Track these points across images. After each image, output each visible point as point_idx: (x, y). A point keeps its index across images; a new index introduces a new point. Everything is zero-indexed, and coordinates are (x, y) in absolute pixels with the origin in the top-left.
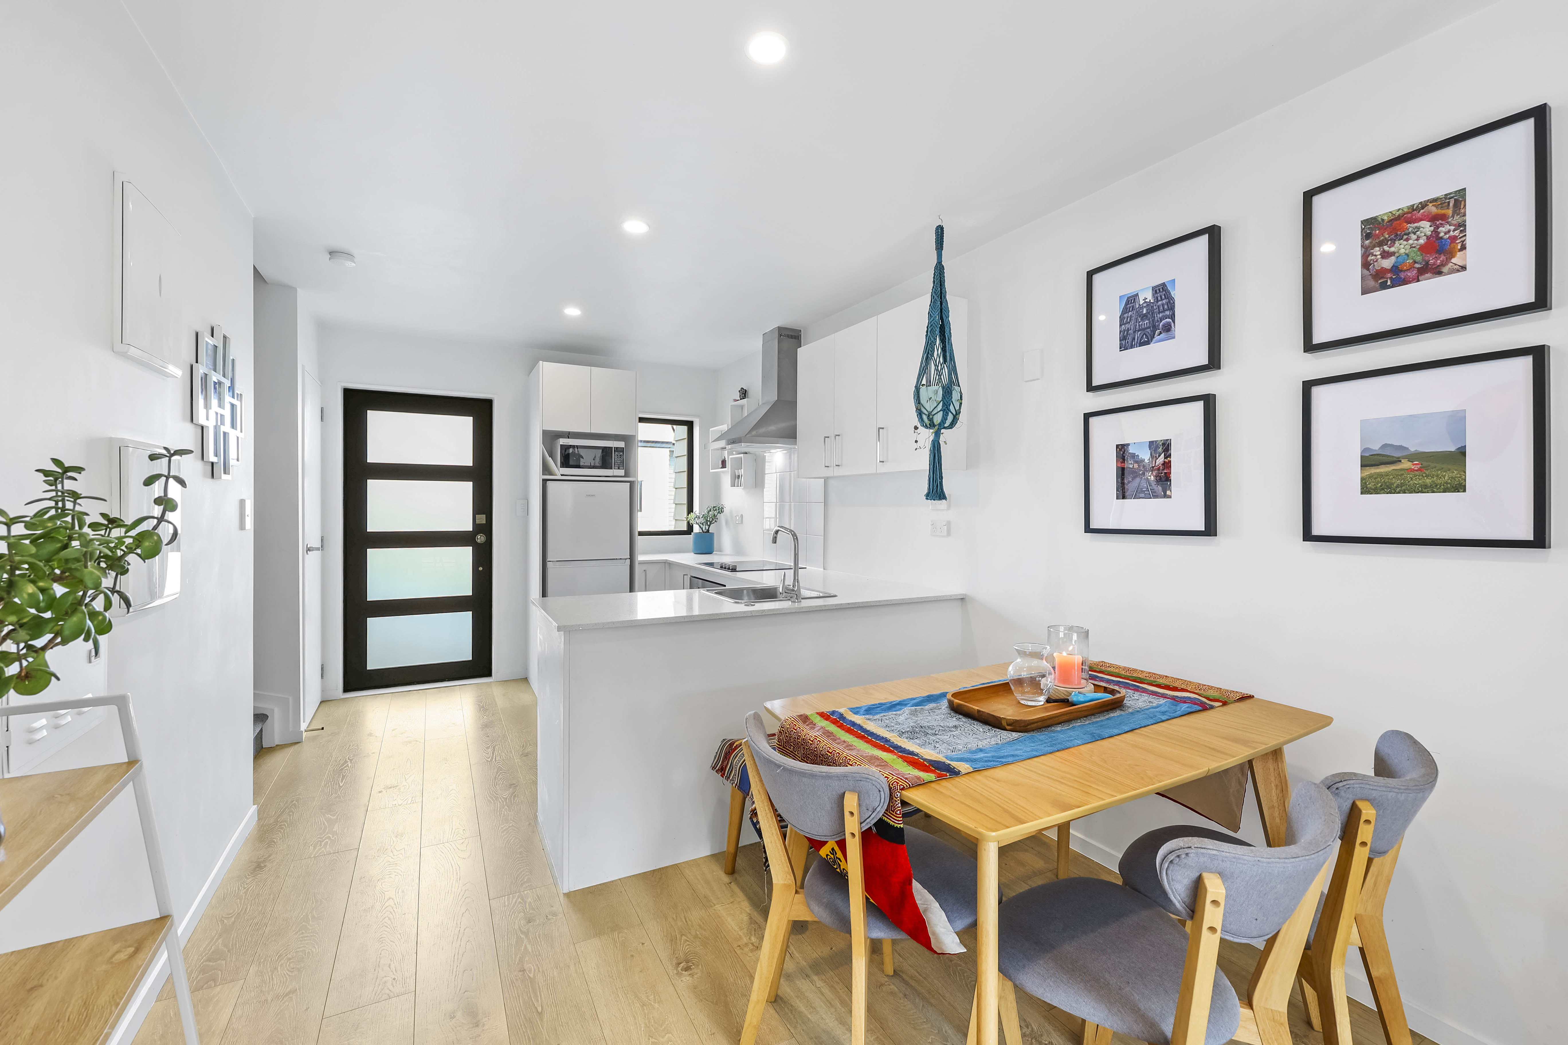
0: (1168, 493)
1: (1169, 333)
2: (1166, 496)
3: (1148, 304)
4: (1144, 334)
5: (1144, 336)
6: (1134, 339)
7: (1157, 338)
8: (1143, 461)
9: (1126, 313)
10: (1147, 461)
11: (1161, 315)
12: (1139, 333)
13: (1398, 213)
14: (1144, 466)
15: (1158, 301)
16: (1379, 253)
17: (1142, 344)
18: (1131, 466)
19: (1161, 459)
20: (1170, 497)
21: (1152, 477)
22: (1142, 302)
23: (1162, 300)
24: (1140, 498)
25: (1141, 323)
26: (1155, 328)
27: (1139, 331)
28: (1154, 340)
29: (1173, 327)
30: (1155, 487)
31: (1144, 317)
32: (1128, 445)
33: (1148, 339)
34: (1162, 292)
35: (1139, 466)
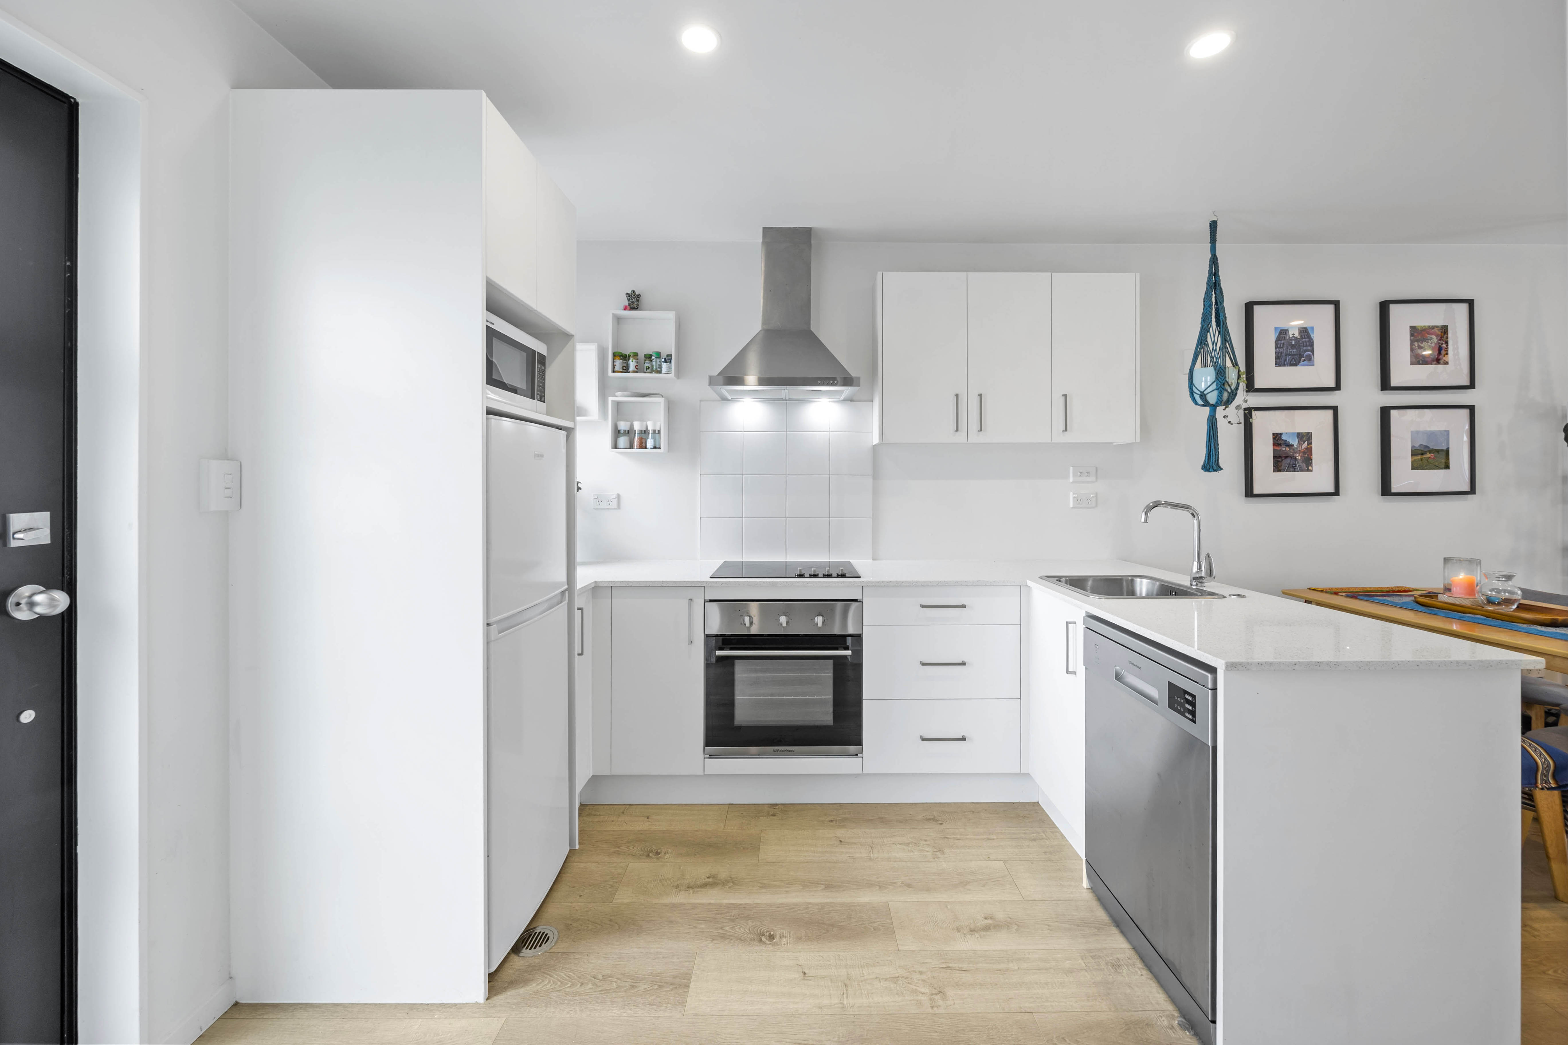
0: (1310, 468)
1: (1310, 361)
2: (1308, 470)
3: (1296, 338)
4: (1293, 358)
5: (1293, 360)
6: (1286, 360)
7: (1302, 363)
8: (1292, 445)
9: (1280, 340)
10: (1295, 446)
11: (1305, 348)
12: (1290, 357)
13: (1424, 328)
14: (1293, 450)
15: (1302, 338)
16: (1417, 345)
17: (1291, 365)
18: (1284, 449)
19: (1305, 445)
20: (1311, 471)
21: (1299, 457)
22: (1291, 336)
23: (1305, 338)
24: (1290, 471)
25: (1291, 350)
26: (1301, 356)
27: (1289, 355)
28: (1300, 364)
29: (1313, 358)
30: (1301, 464)
31: (1293, 347)
32: (1281, 434)
33: (1296, 362)
34: (1305, 332)
35: (1290, 449)
